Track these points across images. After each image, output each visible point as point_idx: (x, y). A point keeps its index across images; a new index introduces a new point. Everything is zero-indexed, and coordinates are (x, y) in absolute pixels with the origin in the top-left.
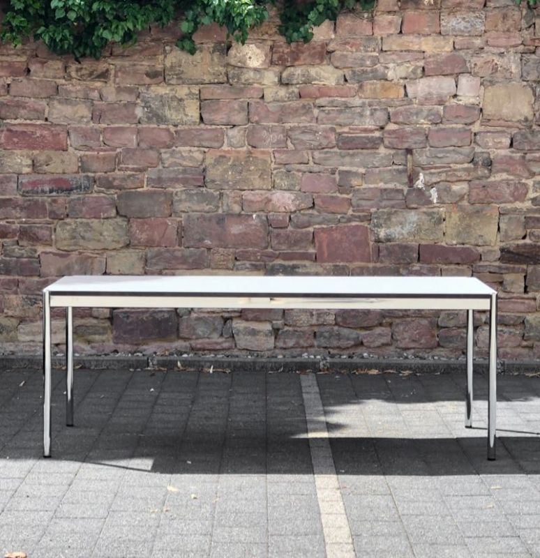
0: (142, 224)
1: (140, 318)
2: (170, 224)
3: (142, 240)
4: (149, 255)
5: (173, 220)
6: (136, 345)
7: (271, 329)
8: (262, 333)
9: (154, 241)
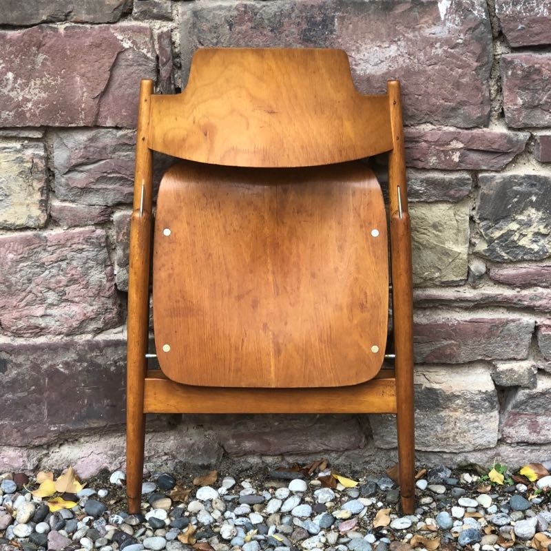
0: (24, 50)
1: (45, 366)
2: (126, 45)
3: (30, 105)
4: (61, 157)
5: (140, 30)
6: (40, 447)
7: (490, 387)
8: (459, 402)
9: (72, 110)
